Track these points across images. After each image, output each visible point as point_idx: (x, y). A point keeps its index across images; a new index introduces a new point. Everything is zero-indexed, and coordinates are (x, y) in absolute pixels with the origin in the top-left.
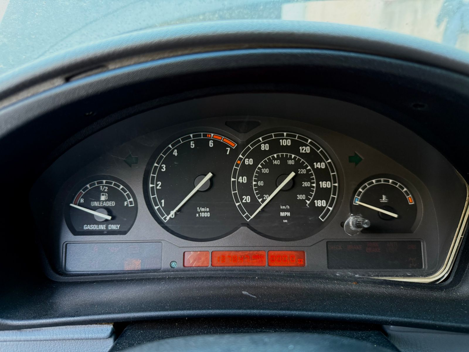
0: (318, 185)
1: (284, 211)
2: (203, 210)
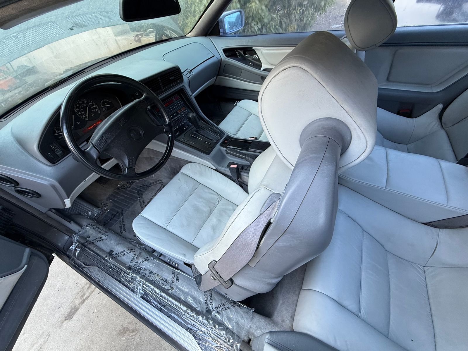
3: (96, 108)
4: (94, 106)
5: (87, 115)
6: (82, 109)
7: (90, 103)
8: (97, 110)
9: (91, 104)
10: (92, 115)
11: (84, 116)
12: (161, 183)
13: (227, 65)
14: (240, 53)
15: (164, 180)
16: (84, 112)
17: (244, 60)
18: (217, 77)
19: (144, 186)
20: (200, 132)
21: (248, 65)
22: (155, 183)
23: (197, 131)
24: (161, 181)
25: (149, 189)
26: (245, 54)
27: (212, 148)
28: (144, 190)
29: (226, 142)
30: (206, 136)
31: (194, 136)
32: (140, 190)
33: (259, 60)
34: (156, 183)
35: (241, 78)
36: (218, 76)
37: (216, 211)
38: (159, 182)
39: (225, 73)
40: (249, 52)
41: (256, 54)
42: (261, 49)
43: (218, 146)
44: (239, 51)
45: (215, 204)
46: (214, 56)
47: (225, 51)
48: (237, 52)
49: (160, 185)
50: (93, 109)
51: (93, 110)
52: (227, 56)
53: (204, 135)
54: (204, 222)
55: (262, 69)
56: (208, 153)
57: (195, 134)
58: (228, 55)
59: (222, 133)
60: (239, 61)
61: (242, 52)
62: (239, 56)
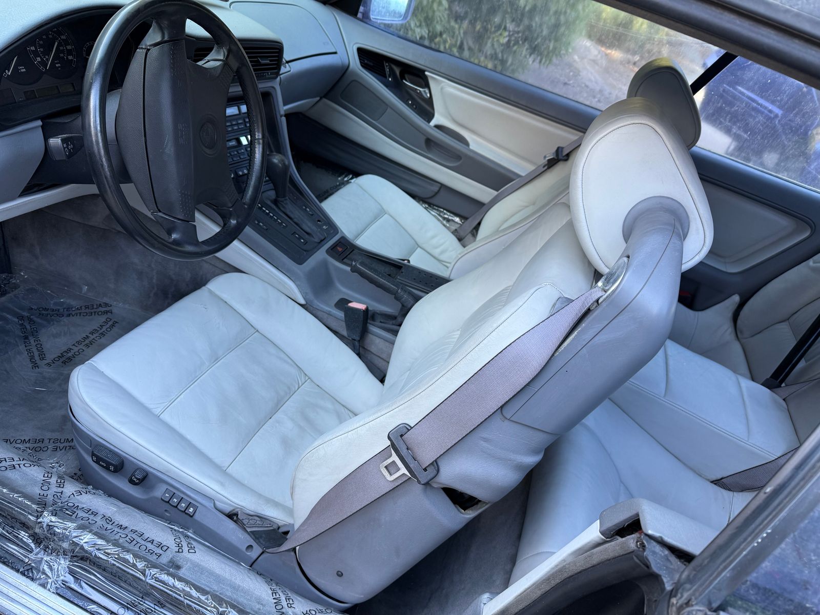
0: (66, 48)
1: (57, 63)
2: (21, 68)
3: (69, 52)
4: (69, 47)
5: (48, 60)
6: (41, 42)
7: (63, 35)
8: (70, 58)
9: (63, 40)
10: (57, 65)
11: (39, 59)
12: (107, 312)
13: (357, 83)
14: (392, 72)
15: (120, 308)
16: (42, 50)
17: (397, 87)
18: (321, 98)
19: (46, 309)
20: (284, 207)
21: (406, 102)
22: (83, 311)
23: (275, 202)
24: (108, 309)
25: (62, 323)
26: (403, 77)
27: (310, 252)
28: (45, 323)
29: (340, 249)
30: (295, 220)
31: (267, 211)
32: (31, 320)
33: (430, 101)
34: (87, 311)
35: (379, 123)
36: (324, 100)
37: (291, 405)
38: (98, 310)
39: (342, 98)
40: (411, 77)
41: (427, 85)
42: (444, 82)
43: (321, 255)
44: (390, 65)
45: (289, 388)
46: (335, 53)
47: (362, 52)
48: (387, 66)
49: (103, 319)
50: (63, 52)
51: (64, 54)
52: (364, 65)
53: (292, 216)
54: (261, 425)
55: (433, 123)
56: (300, 261)
57: (268, 207)
58: (366, 63)
59: (333, 228)
60: (387, 86)
61: (397, 71)
62: (389, 77)
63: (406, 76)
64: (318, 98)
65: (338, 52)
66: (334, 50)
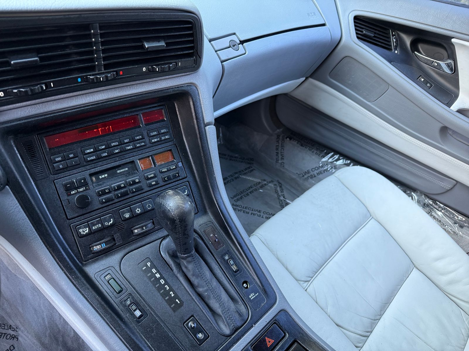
13: (351, 58)
14: (400, 43)
17: (406, 63)
18: (307, 78)
21: (415, 80)
24: (15, 333)
26: (414, 48)
30: (200, 289)
31: (158, 275)
33: (453, 78)
35: (375, 105)
36: (310, 80)
39: (331, 77)
40: (426, 46)
41: (452, 56)
44: (398, 35)
46: (324, 25)
47: (360, 21)
48: (393, 35)
52: (362, 37)
55: (455, 106)
58: (365, 35)
60: (390, 61)
61: (408, 40)
62: (396, 49)
63: (420, 46)
64: (304, 79)
65: (327, 24)
66: (322, 22)
